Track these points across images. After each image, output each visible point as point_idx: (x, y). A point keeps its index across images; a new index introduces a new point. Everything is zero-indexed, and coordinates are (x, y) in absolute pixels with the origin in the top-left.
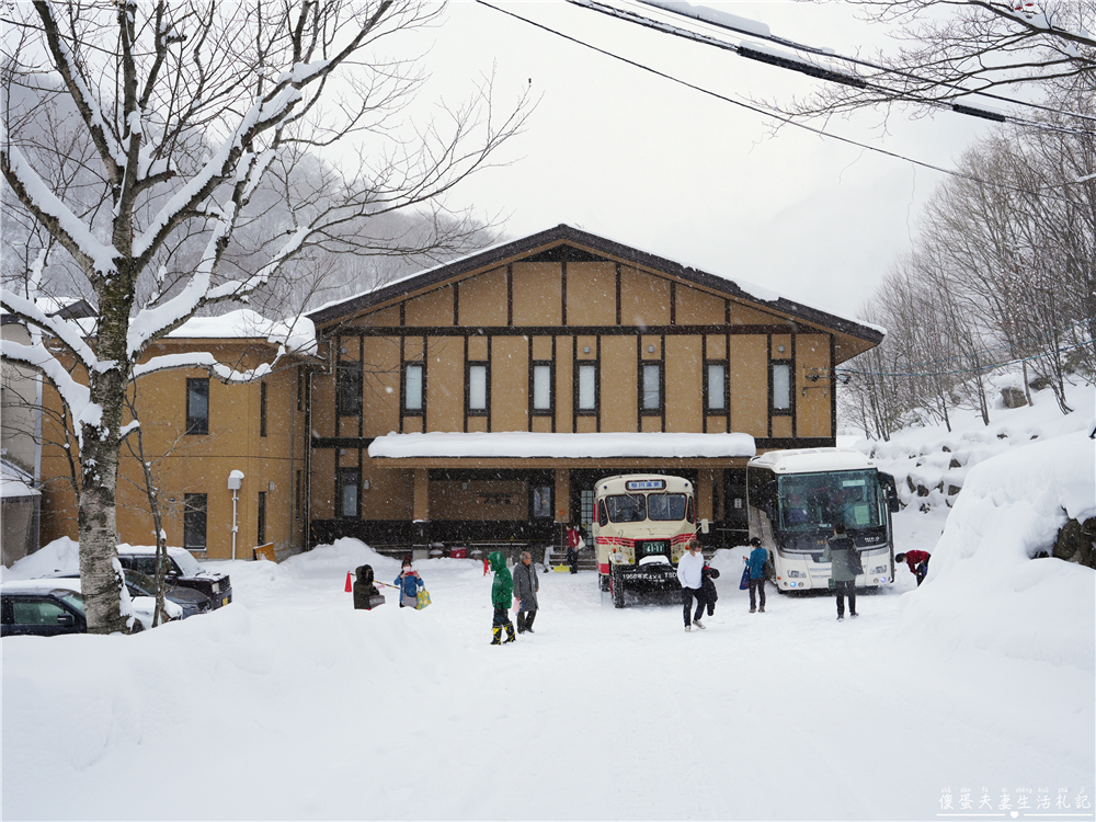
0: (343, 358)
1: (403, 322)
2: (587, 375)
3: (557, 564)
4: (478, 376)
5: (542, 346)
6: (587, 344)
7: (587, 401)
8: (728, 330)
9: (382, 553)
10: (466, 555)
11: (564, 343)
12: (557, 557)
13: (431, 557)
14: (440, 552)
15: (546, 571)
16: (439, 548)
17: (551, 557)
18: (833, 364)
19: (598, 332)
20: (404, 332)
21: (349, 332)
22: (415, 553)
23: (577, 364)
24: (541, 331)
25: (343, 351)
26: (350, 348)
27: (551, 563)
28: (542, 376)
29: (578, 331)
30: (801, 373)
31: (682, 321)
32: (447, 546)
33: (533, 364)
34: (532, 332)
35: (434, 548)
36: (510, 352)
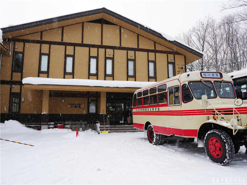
0: (16, 50)
1: (41, 38)
2: (109, 63)
3: (104, 130)
4: (69, 61)
5: (94, 52)
6: (110, 52)
7: (109, 71)
8: (155, 51)
9: (28, 127)
10: (63, 127)
11: (102, 51)
12: (103, 127)
13: (49, 128)
14: (53, 126)
15: (99, 133)
16: (52, 125)
17: (100, 127)
18: (186, 64)
19: (113, 48)
20: (41, 42)
21: (19, 41)
22: (42, 126)
23: (106, 58)
24: (94, 46)
25: (16, 47)
26: (19, 47)
27: (101, 130)
28: (93, 62)
29: (106, 47)
30: (177, 67)
31: (141, 47)
32: (56, 124)
33: (90, 57)
34: (90, 46)
35: (50, 125)
36: (82, 52)
